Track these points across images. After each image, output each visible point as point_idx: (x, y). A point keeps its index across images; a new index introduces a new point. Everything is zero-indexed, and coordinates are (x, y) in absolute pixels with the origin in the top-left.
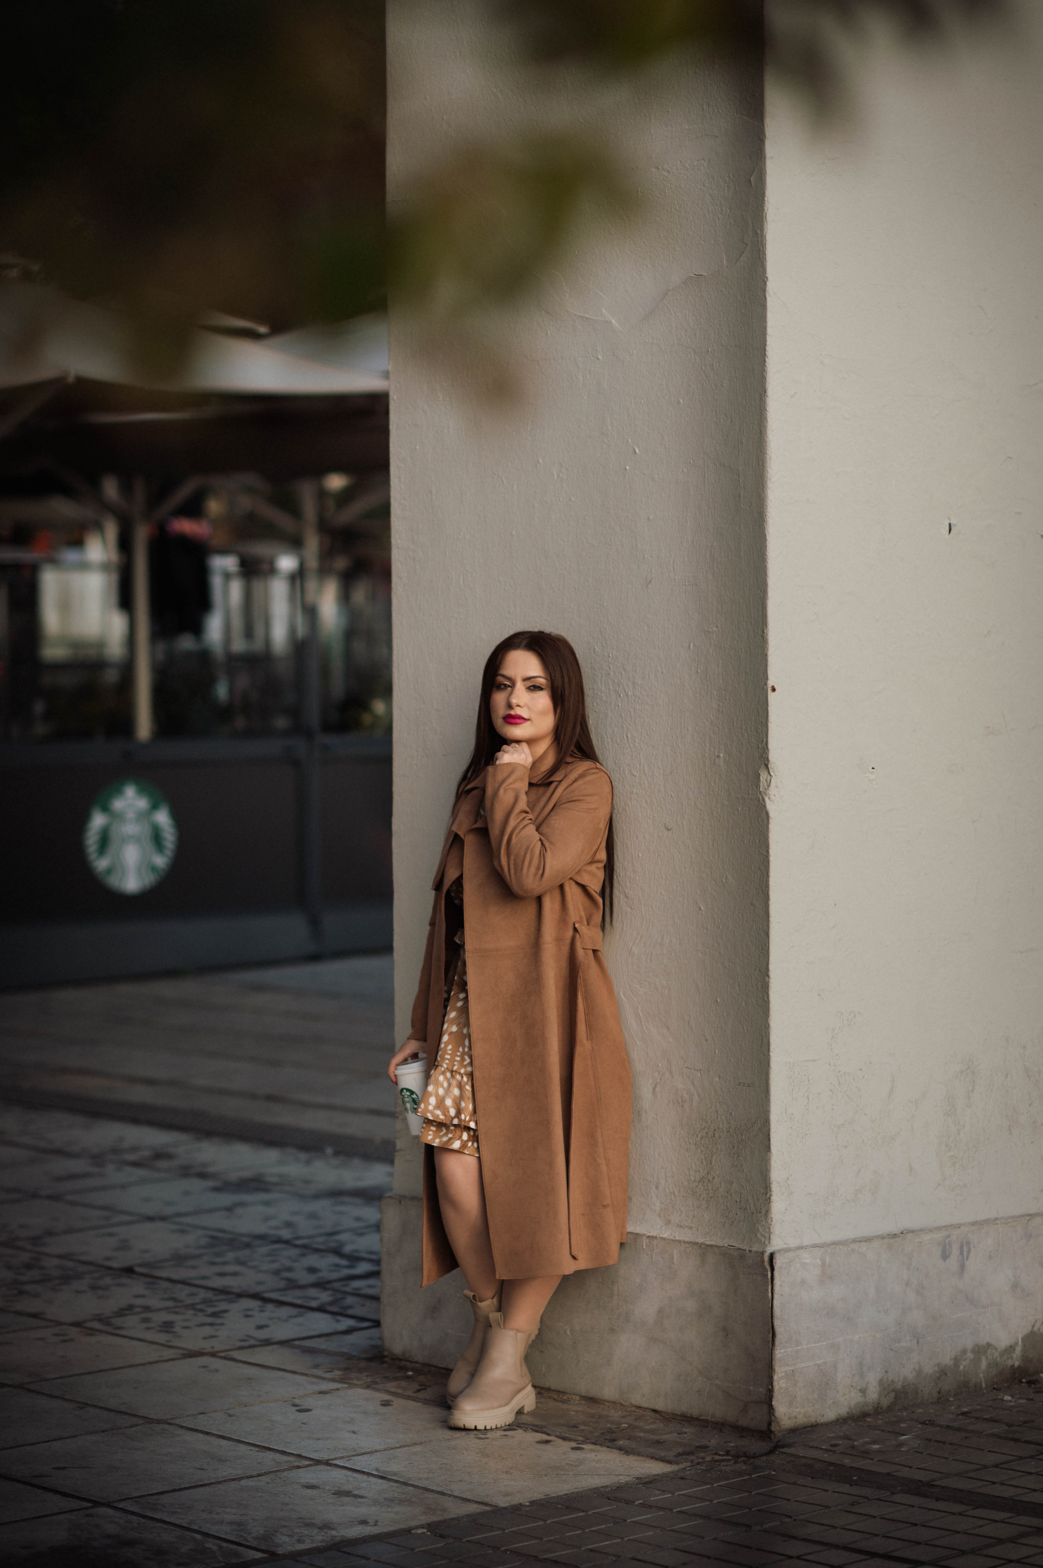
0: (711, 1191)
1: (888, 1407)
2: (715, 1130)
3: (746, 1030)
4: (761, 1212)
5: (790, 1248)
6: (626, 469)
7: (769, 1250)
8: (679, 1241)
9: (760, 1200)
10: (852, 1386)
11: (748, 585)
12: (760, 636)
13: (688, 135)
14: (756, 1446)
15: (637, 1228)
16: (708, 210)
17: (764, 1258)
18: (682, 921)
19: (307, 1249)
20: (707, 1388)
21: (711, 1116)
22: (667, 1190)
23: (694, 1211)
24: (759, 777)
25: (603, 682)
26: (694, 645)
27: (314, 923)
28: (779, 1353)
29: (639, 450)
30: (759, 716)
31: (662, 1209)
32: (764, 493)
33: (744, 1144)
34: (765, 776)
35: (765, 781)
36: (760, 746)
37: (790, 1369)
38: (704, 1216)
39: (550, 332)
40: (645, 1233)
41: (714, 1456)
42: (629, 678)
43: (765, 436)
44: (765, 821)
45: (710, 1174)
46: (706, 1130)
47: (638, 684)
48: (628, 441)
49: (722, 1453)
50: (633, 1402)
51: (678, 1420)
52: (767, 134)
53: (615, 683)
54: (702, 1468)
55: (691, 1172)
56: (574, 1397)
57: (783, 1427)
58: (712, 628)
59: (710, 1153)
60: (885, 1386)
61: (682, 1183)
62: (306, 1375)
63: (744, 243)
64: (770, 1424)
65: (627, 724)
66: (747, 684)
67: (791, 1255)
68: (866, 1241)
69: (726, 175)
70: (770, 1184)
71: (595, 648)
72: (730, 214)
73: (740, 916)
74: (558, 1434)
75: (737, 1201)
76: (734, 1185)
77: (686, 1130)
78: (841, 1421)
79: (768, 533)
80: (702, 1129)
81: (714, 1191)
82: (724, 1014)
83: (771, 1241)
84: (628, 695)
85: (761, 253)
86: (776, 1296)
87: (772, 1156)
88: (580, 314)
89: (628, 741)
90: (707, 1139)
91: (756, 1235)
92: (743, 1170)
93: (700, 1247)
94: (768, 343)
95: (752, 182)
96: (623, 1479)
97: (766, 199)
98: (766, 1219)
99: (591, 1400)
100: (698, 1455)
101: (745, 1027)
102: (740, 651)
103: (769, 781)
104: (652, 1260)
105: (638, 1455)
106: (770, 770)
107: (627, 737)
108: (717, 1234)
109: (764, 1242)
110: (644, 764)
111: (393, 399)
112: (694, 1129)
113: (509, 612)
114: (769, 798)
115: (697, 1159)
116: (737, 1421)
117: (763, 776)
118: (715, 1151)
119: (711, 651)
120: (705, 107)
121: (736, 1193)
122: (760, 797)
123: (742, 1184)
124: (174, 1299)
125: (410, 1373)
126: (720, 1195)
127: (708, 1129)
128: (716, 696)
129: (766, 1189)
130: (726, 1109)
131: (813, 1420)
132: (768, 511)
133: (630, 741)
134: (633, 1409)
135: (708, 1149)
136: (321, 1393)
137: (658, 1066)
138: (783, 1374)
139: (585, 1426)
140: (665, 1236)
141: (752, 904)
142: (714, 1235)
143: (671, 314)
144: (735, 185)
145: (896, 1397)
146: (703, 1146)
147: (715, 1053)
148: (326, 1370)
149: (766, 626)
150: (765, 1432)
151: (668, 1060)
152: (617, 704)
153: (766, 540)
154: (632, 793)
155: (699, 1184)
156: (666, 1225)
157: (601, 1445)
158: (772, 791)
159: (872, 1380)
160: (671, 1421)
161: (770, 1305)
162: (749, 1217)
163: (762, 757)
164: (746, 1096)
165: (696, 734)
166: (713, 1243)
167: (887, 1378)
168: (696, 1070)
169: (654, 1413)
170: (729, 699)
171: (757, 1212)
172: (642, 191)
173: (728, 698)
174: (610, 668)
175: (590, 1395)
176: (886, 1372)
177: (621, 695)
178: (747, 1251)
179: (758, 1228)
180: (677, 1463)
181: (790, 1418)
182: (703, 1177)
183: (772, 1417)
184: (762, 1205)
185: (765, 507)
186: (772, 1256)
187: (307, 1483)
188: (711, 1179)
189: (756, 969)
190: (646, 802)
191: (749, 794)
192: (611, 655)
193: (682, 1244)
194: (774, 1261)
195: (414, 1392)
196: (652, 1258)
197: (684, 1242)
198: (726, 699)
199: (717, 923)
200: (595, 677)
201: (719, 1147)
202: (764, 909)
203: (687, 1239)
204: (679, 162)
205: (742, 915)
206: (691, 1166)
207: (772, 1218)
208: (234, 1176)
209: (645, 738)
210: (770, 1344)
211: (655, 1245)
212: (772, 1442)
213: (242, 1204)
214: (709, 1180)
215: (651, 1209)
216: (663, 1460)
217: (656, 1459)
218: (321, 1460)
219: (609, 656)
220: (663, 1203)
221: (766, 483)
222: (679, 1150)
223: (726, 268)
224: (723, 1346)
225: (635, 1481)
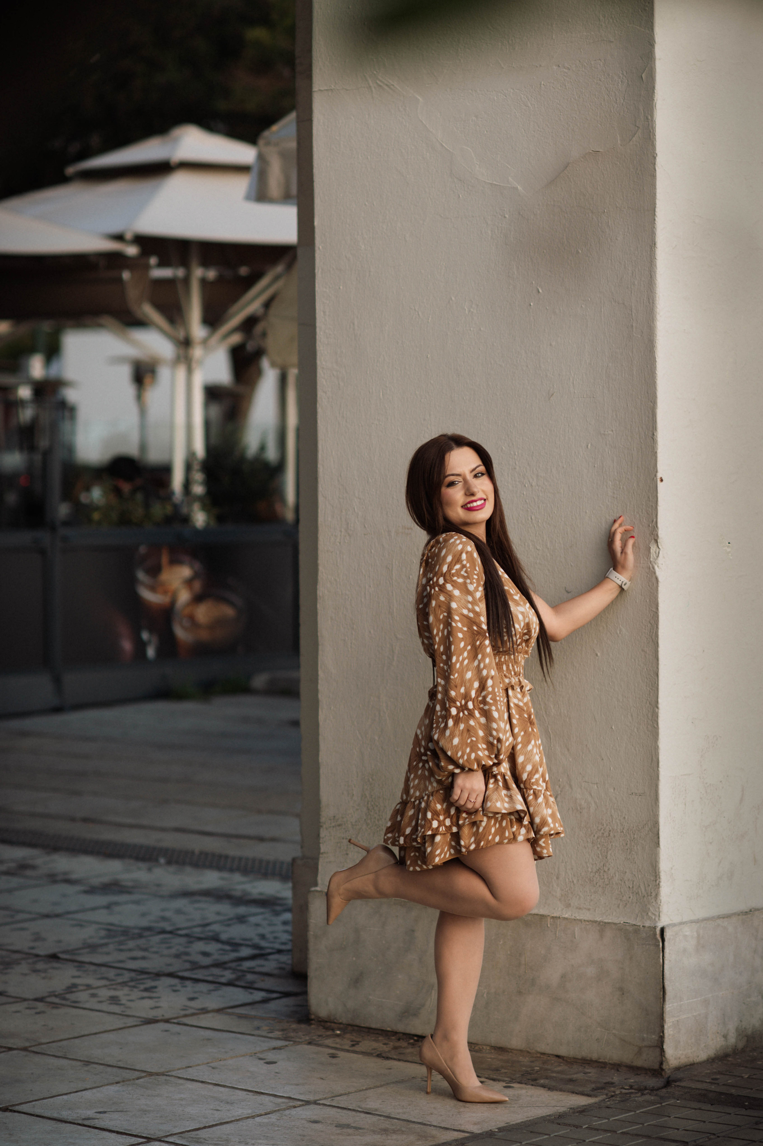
0: (606, 880)
1: (742, 1049)
2: (610, 831)
3: (638, 751)
4: (651, 895)
5: (674, 924)
6: (530, 305)
7: (660, 925)
8: (580, 920)
9: (651, 886)
10: (718, 1033)
11: (640, 397)
12: (650, 437)
13: (586, 41)
14: (652, 1082)
15: (541, 910)
16: (604, 100)
17: (656, 932)
18: (580, 664)
19: (191, 938)
20: (606, 1037)
21: (606, 820)
22: (567, 880)
23: (591, 896)
24: (650, 549)
25: (510, 475)
26: (591, 445)
27: (57, 681)
28: (668, 1007)
29: (542, 291)
30: (649, 501)
31: (562, 895)
32: (654, 325)
33: (636, 842)
34: (654, 549)
35: (654, 553)
36: (650, 525)
37: (676, 1019)
38: (600, 899)
39: (462, 196)
40: (549, 914)
41: (621, 1090)
42: (533, 472)
43: (655, 280)
44: (655, 585)
45: (606, 866)
46: (602, 831)
47: (541, 477)
48: (532, 283)
49: (627, 1087)
50: (539, 1050)
51: (580, 1063)
52: (656, 41)
53: (520, 475)
54: (618, 1099)
55: (588, 865)
56: (485, 1047)
57: (671, 1066)
58: (608, 432)
59: (605, 849)
60: (741, 1032)
61: (581, 874)
62: (253, 1035)
63: (636, 126)
64: (661, 1063)
65: (531, 508)
66: (639, 476)
67: (676, 929)
68: (727, 917)
69: (620, 72)
70: (659, 872)
71: (502, 448)
72: (624, 103)
73: (633, 660)
74: (487, 1076)
75: (629, 887)
76: (627, 874)
77: (584, 832)
78: (711, 1061)
79: (657, 356)
80: (598, 830)
81: (610, 880)
82: (618, 739)
83: (661, 918)
84: (532, 485)
85: (651, 134)
86: (666, 962)
87: (660, 850)
88: (489, 182)
89: (532, 522)
90: (603, 838)
91: (648, 914)
92: (636, 863)
93: (599, 924)
94: (657, 206)
95: (644, 79)
96: (562, 1110)
97: (656, 91)
98: (656, 901)
99: (501, 1050)
100: (609, 1089)
101: (637, 749)
102: (632, 450)
103: (657, 553)
104: (556, 936)
105: (560, 1091)
106: (659, 544)
107: (531, 519)
108: (612, 914)
109: (655, 919)
110: (546, 540)
111: (319, 248)
112: (591, 831)
113: (424, 420)
114: (658, 566)
115: (594, 854)
116: (632, 1062)
117: (653, 548)
118: (610, 847)
119: (607, 450)
120: (601, 18)
121: (629, 881)
122: (651, 566)
123: (634, 873)
124: (107, 979)
125: (338, 1032)
126: (614, 883)
127: (604, 830)
128: (611, 486)
129: (656, 877)
130: (619, 814)
131: (691, 1060)
132: (657, 339)
133: (534, 521)
134: (539, 1055)
135: (604, 846)
136: (274, 1049)
137: (559, 781)
138: (671, 1024)
139: (505, 1069)
140: (566, 916)
141: (643, 651)
142: (609, 915)
143: (571, 182)
144: (628, 80)
145: (747, 1041)
146: (600, 844)
147: (610, 770)
148: (268, 1031)
149: (656, 430)
150: (658, 1071)
151: (568, 776)
152: (522, 492)
153: (656, 361)
154: (536, 563)
155: (596, 874)
156: (566, 908)
157: (526, 1084)
158: (660, 560)
159: (732, 1027)
160: (573, 1064)
161: (662, 969)
162: (640, 899)
163: (652, 534)
164: (638, 803)
165: (593, 516)
166: (610, 921)
167: (742, 1026)
168: (593, 784)
169: (557, 1058)
170: (623, 488)
171: (648, 896)
172: (545, 84)
173: (621, 487)
174: (516, 464)
175: (499, 1045)
176: (741, 1021)
177: (526, 485)
178: (641, 927)
179: (649, 909)
180: (596, 1096)
181: (676, 1059)
182: (599, 868)
183: (663, 1058)
184: (652, 890)
185: (655, 335)
186: (662, 930)
187: (310, 1118)
188: (606, 870)
189: (647, 702)
190: (549, 570)
191: (640, 563)
192: (516, 453)
193: (583, 923)
194: (665, 934)
195: (350, 1047)
196: (556, 934)
197: (584, 920)
198: (620, 488)
199: (612, 666)
200: (502, 471)
201: (614, 844)
202: (654, 655)
203: (586, 918)
204: (578, 61)
205: (635, 660)
206: (589, 860)
207: (661, 900)
208: (96, 882)
209: (547, 519)
210: (662, 1000)
211: (558, 924)
212: (663, 1078)
213: (117, 904)
214: (604, 871)
215: (553, 895)
216: (582, 1094)
217: (576, 1093)
218: (310, 1101)
219: (515, 454)
220: (563, 890)
221: (655, 317)
222: (578, 847)
223: (620, 146)
224: (620, 1003)
225: (570, 1110)
